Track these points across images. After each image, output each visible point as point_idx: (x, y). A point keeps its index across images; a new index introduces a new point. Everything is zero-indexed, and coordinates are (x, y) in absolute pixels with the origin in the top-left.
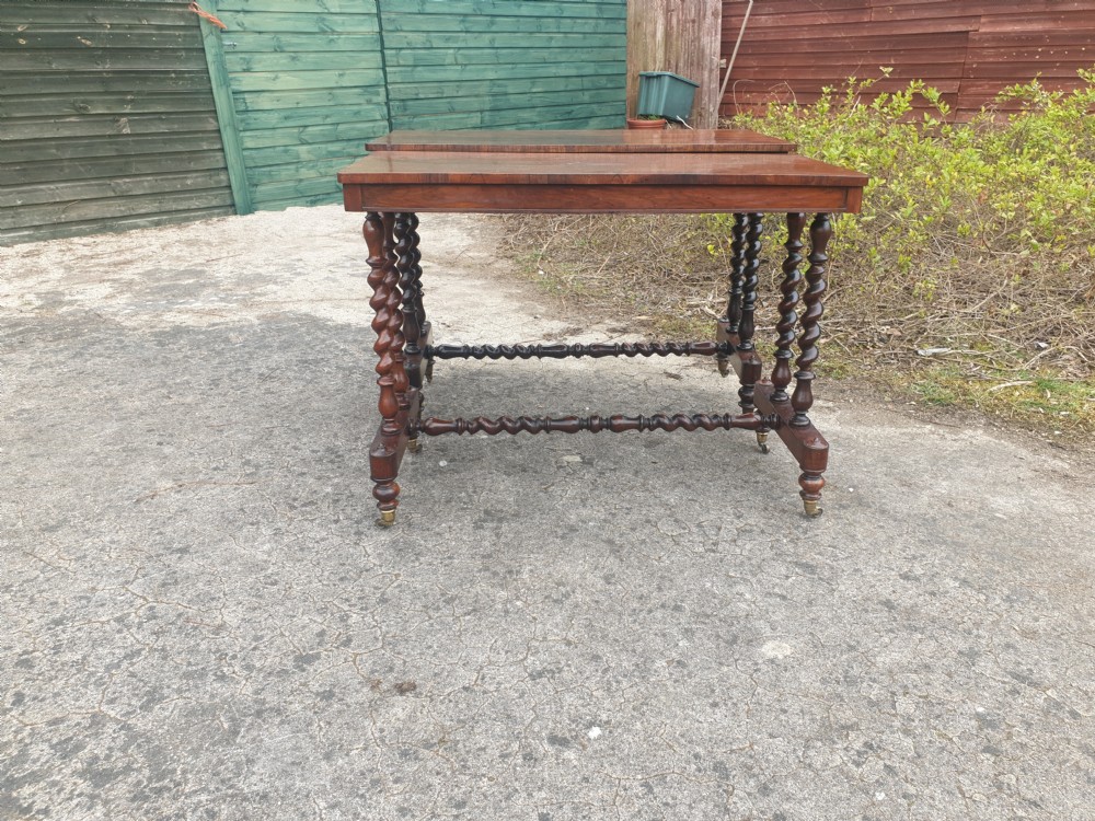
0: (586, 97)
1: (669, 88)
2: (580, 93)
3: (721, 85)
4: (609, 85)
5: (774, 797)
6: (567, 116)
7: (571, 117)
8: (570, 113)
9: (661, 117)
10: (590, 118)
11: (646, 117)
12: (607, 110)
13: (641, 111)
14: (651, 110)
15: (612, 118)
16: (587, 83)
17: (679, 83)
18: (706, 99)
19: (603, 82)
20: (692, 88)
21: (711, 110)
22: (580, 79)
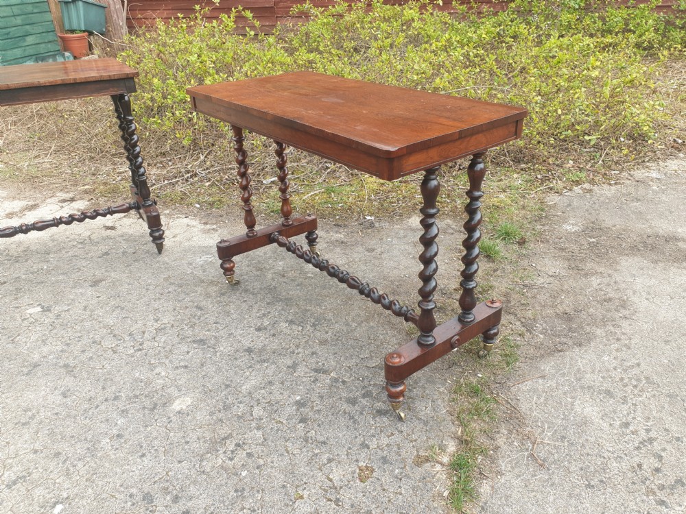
0: (19, 21)
1: (84, 9)
2: (13, 18)
3: (123, 5)
4: (35, 11)
5: (183, 501)
6: (6, 37)
7: (9, 37)
8: (8, 34)
9: (84, 31)
10: (27, 36)
11: (73, 31)
12: (37, 29)
13: (67, 27)
14: (75, 27)
15: (44, 34)
16: (16, 10)
17: (91, 6)
18: (115, 16)
19: (30, 8)
20: (102, 10)
21: (121, 24)
22: (9, 8)
